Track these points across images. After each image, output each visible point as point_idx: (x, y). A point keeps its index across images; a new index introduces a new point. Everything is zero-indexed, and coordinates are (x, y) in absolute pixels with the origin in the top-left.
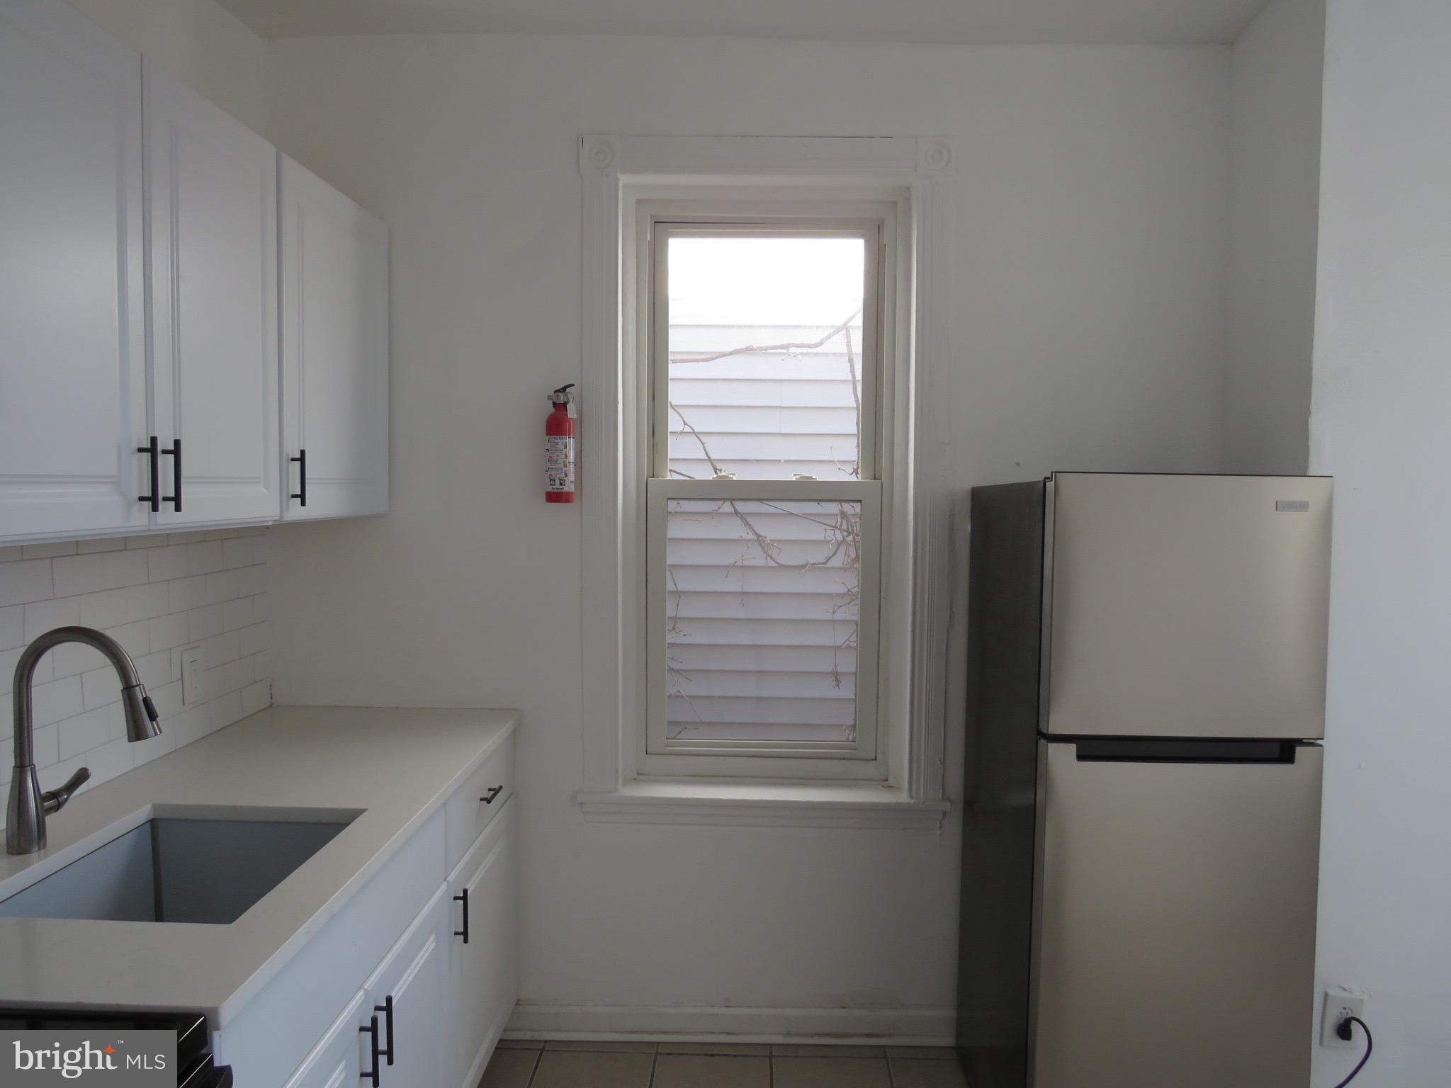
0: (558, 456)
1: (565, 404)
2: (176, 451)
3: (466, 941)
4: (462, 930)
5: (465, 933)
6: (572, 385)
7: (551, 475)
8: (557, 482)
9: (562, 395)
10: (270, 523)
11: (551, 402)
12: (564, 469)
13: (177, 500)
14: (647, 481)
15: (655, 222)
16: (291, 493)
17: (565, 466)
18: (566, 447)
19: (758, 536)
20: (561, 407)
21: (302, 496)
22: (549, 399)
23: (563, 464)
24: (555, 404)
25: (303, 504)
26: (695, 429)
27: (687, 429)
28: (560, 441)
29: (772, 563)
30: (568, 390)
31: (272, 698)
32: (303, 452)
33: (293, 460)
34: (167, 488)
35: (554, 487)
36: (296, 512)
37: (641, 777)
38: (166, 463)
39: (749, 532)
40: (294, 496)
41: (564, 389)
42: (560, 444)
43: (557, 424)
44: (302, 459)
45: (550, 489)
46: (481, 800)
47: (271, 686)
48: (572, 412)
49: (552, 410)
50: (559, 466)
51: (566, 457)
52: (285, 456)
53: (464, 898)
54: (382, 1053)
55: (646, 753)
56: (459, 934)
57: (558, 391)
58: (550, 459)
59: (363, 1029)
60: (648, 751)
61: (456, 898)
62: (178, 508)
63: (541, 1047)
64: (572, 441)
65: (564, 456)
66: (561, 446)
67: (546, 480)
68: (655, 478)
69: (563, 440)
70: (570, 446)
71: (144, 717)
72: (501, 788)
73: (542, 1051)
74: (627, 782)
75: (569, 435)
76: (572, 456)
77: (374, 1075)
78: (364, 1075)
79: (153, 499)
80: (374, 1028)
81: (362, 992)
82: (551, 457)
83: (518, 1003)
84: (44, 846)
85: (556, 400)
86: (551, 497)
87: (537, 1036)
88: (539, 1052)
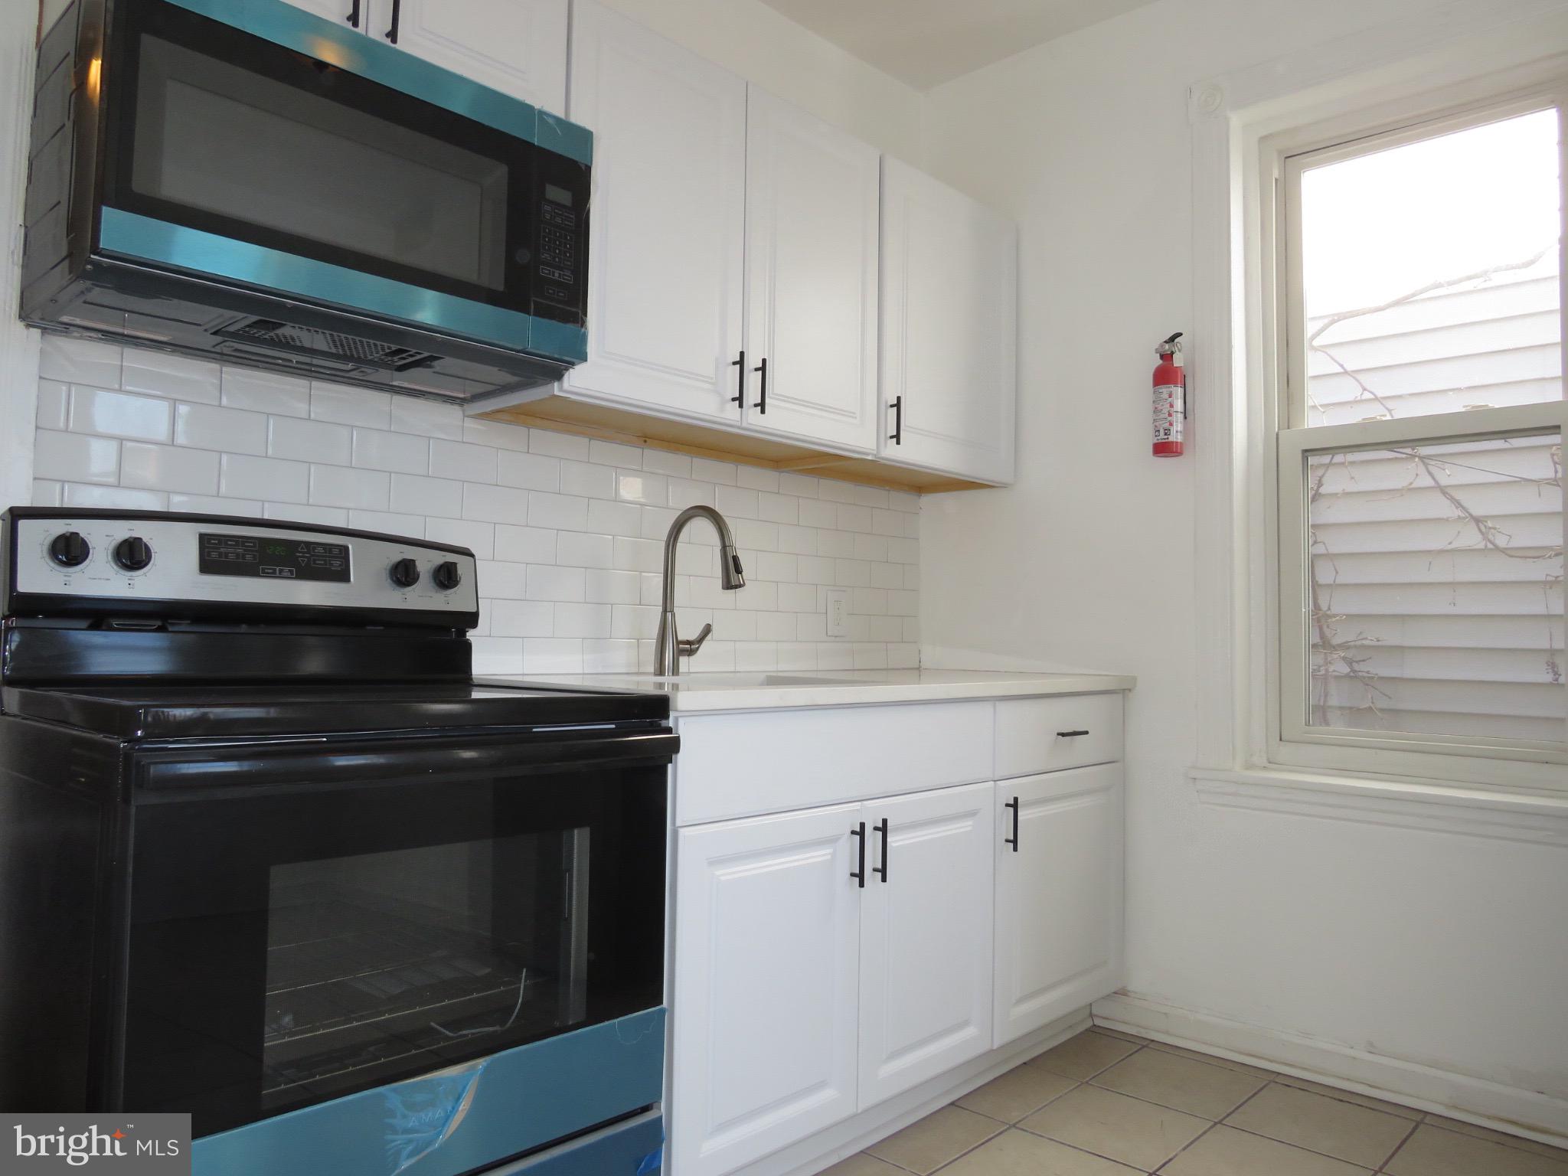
0: (1162, 405)
1: (1172, 353)
2: (763, 369)
3: (1015, 849)
4: (1012, 838)
5: (1015, 842)
6: (1181, 335)
7: (1156, 426)
8: (1164, 433)
9: (1167, 346)
10: (870, 459)
11: (1158, 355)
12: (1169, 418)
13: (762, 405)
14: (1277, 435)
15: (1286, 158)
16: (888, 434)
17: (1170, 415)
18: (1170, 396)
20: (1167, 357)
21: (897, 437)
22: (1157, 353)
23: (1167, 414)
24: (1162, 357)
25: (898, 443)
26: (1377, 393)
27: (1367, 395)
28: (1164, 390)
30: (1176, 340)
31: (920, 660)
32: (899, 398)
33: (892, 406)
35: (1160, 438)
36: (891, 451)
40: (892, 437)
41: (1172, 339)
42: (1165, 392)
43: (1166, 374)
44: (898, 405)
45: (1156, 441)
46: (1058, 732)
47: (920, 650)
48: (1178, 361)
49: (1161, 362)
50: (1162, 416)
51: (1172, 406)
52: (886, 402)
53: (1015, 805)
54: (875, 870)
55: (1281, 740)
56: (1007, 841)
57: (1166, 342)
58: (1156, 411)
59: (853, 832)
60: (1283, 739)
61: (1007, 805)
62: (763, 411)
63: (1145, 1044)
64: (1179, 391)
65: (1168, 406)
66: (1166, 396)
67: (1151, 432)
68: (1289, 428)
69: (1168, 389)
70: (1177, 394)
71: (732, 572)
72: (1087, 733)
73: (1144, 1047)
74: (1249, 766)
75: (1175, 383)
76: (1179, 405)
77: (861, 876)
78: (853, 875)
79: (740, 399)
80: (861, 833)
81: (860, 803)
82: (1156, 408)
83: (1122, 993)
84: (677, 674)
85: (1162, 353)
86: (1160, 449)
87: (1143, 1033)
88: (1138, 1047)
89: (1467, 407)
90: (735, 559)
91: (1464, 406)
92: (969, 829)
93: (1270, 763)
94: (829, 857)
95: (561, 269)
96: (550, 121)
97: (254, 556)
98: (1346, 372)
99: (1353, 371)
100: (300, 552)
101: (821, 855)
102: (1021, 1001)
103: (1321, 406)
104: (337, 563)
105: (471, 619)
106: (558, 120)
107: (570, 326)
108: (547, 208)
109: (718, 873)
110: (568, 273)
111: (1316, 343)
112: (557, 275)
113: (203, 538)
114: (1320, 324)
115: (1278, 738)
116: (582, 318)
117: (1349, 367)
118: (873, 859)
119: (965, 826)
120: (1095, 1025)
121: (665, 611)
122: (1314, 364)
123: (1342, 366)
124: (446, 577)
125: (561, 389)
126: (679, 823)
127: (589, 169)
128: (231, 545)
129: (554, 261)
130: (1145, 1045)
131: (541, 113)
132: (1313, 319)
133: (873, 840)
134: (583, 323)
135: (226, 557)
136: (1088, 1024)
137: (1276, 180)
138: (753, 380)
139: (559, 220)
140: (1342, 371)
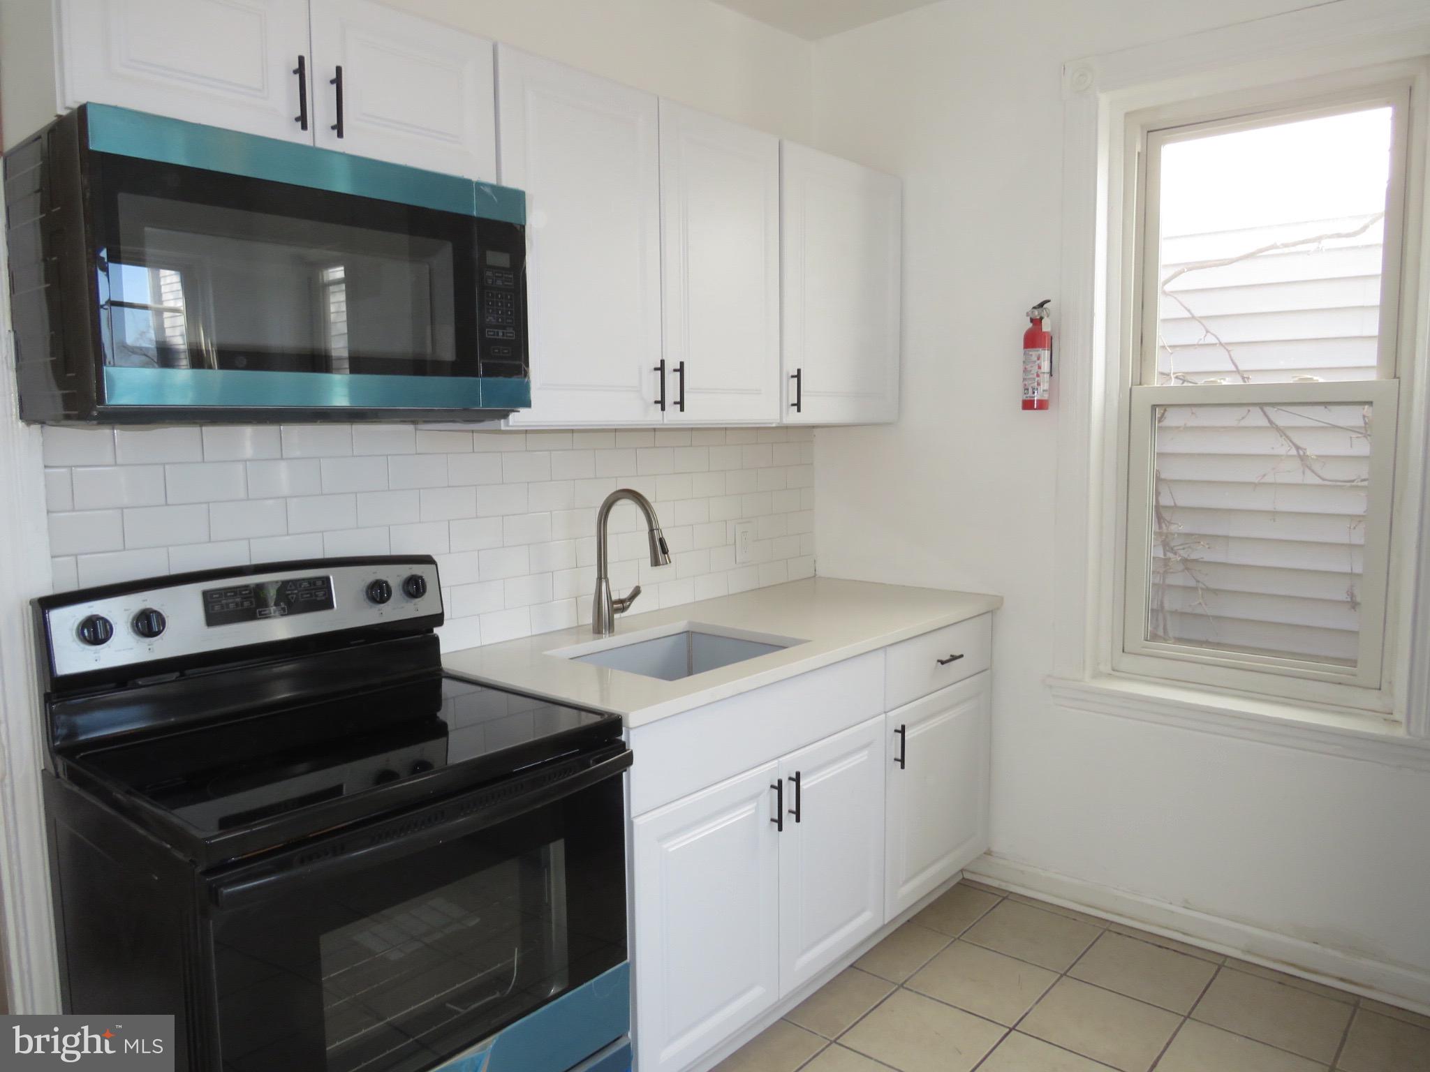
0: (1032, 367)
1: (1041, 318)
2: (681, 370)
3: (903, 767)
4: (900, 758)
5: (902, 761)
6: (1049, 301)
7: (1025, 385)
8: (1030, 391)
9: (1036, 312)
10: (774, 425)
11: (1029, 318)
12: (1037, 379)
13: (681, 403)
14: (1131, 390)
15: (1148, 132)
16: (790, 403)
17: (1038, 376)
18: (1039, 359)
19: (1298, 448)
20: (1037, 322)
21: (798, 405)
22: (1027, 316)
23: (1036, 374)
24: (1032, 320)
25: (799, 410)
26: (1221, 339)
27: (1212, 340)
28: (1034, 353)
29: (1311, 479)
30: (1045, 306)
31: (815, 570)
32: (799, 371)
33: (793, 377)
34: (672, 394)
35: (1027, 396)
36: (793, 418)
37: (1116, 672)
40: (793, 405)
41: (1041, 305)
42: (1033, 356)
43: (1035, 338)
44: (798, 376)
45: (1025, 398)
46: (939, 661)
47: (815, 561)
48: (1046, 326)
49: (1030, 326)
50: (1031, 376)
51: (1040, 367)
52: (788, 374)
53: (902, 731)
54: (790, 812)
55: (1123, 651)
56: (896, 760)
57: (1034, 308)
58: (1025, 371)
59: (772, 787)
60: (1125, 651)
61: (896, 731)
62: (682, 409)
63: (1005, 895)
64: (1046, 353)
65: (1037, 367)
66: (1036, 359)
67: (1021, 390)
68: (1140, 384)
69: (1036, 352)
70: (1044, 358)
71: (659, 550)
72: (961, 656)
73: (1004, 898)
74: (1097, 675)
75: (1043, 346)
76: (1046, 366)
77: (779, 822)
78: (773, 820)
79: (662, 403)
80: (779, 787)
81: (776, 761)
82: (1026, 368)
83: (989, 853)
84: (613, 631)
85: (1033, 317)
86: (1028, 405)
87: (1004, 886)
88: (1000, 899)
89: (1296, 379)
90: (662, 541)
91: (1294, 377)
92: (866, 758)
93: (1114, 670)
94: (754, 811)
95: (504, 328)
96: (487, 190)
97: (251, 603)
98: (1193, 317)
99: (1201, 317)
100: (289, 590)
101: (746, 811)
102: (906, 882)
103: (1170, 347)
104: (320, 594)
105: (438, 619)
106: (492, 187)
107: (515, 379)
108: (489, 274)
109: (665, 846)
110: (511, 330)
111: (1168, 288)
112: (501, 334)
113: (206, 594)
114: (1171, 272)
115: (1121, 650)
116: (525, 370)
117: (1197, 314)
118: (789, 803)
119: (862, 756)
120: (963, 878)
121: (600, 579)
122: (1165, 308)
123: (1189, 311)
124: (415, 588)
125: (507, 425)
126: (633, 815)
127: (523, 227)
128: (230, 596)
129: (498, 321)
130: (1006, 897)
131: (479, 184)
132: (1166, 266)
133: (789, 790)
134: (526, 374)
135: (228, 607)
136: (959, 878)
137: (1139, 153)
138: (672, 380)
139: (499, 283)
140: (1190, 316)
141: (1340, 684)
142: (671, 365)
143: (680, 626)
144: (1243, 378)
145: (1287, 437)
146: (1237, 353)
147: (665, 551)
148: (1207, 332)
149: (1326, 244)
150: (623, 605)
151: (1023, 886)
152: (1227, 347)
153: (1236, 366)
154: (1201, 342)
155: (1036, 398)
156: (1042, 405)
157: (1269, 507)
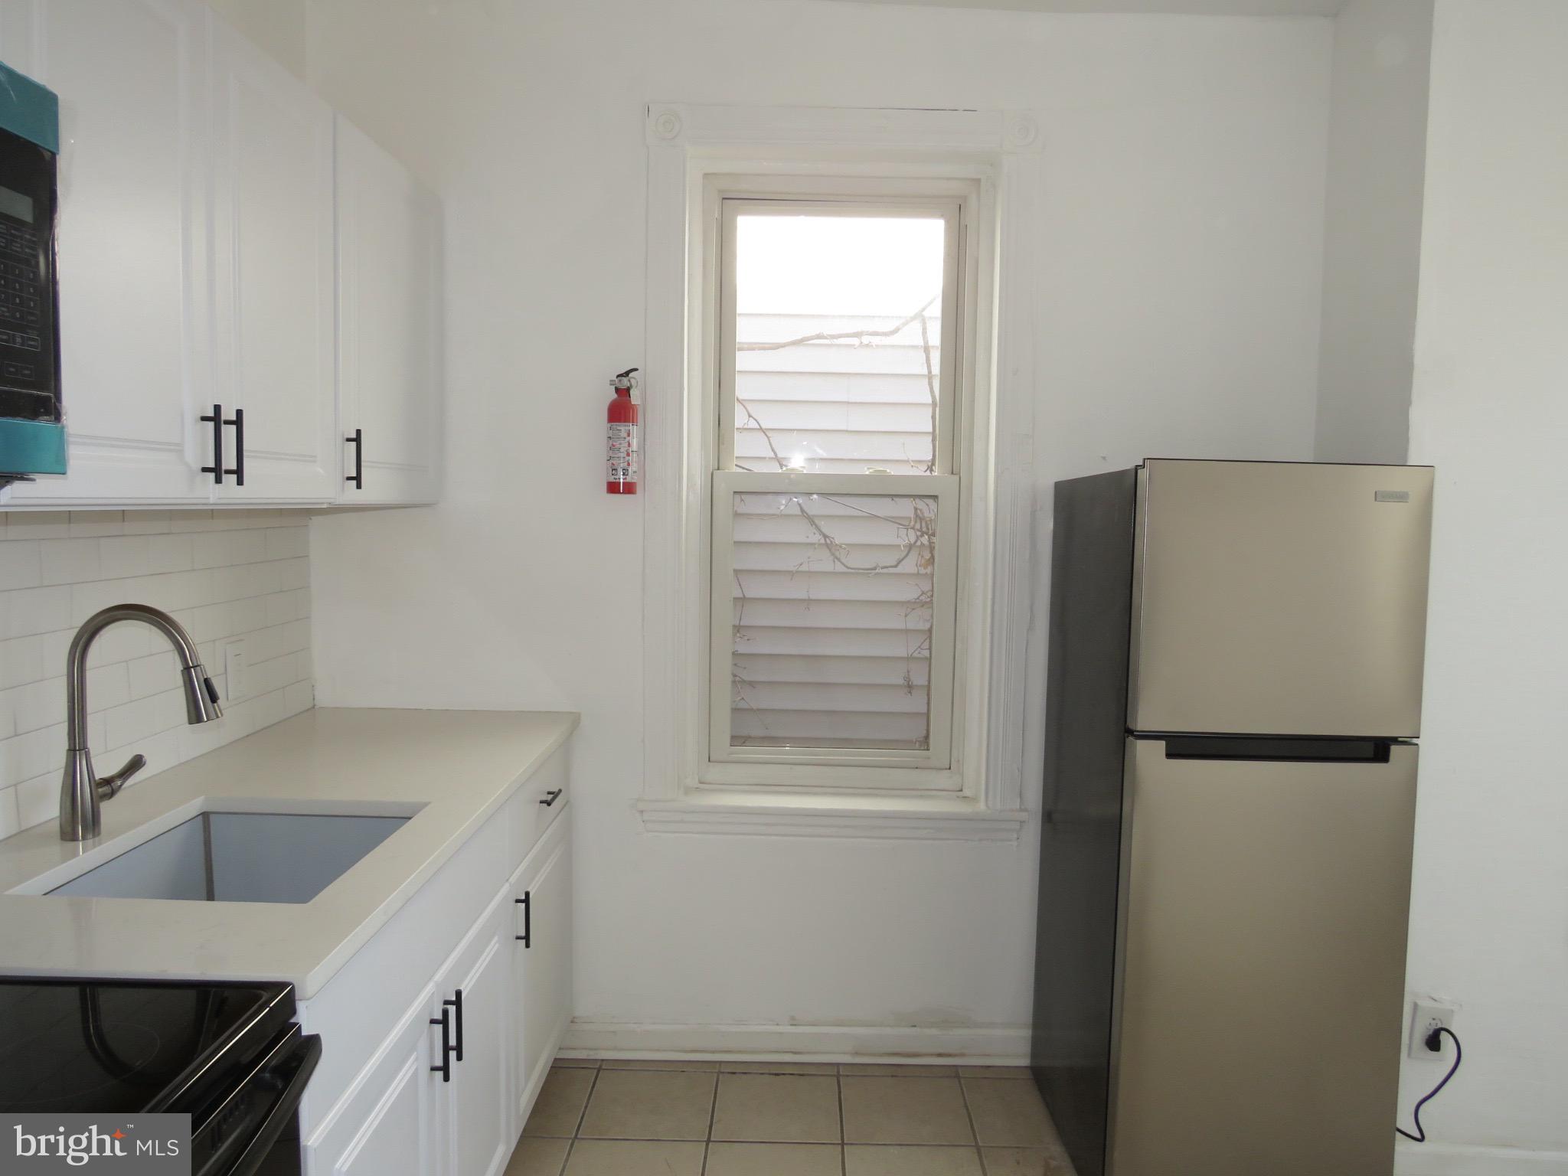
0: (620, 444)
1: (628, 390)
2: (238, 422)
3: (528, 946)
4: (524, 934)
5: (527, 938)
6: (636, 370)
7: (613, 464)
8: (620, 472)
9: (625, 380)
10: (325, 506)
11: (613, 388)
12: (627, 458)
13: (239, 472)
14: (712, 475)
15: (724, 199)
16: (346, 476)
17: (628, 455)
18: (629, 435)
19: (825, 537)
20: (623, 393)
21: (358, 479)
22: (611, 385)
23: (626, 453)
24: (617, 390)
25: (359, 486)
26: (762, 425)
28: (623, 428)
29: (840, 568)
30: (631, 375)
31: (314, 699)
32: (359, 432)
33: (349, 440)
34: (229, 461)
35: (616, 477)
36: (351, 495)
37: (704, 786)
38: (229, 433)
39: (816, 532)
40: (349, 478)
41: (627, 374)
42: (623, 431)
43: (621, 410)
44: (357, 439)
45: (612, 479)
46: (541, 802)
47: (313, 687)
48: (635, 398)
49: (615, 396)
50: (622, 455)
51: (629, 445)
52: (340, 435)
55: (709, 761)
56: (521, 937)
57: (620, 376)
58: (612, 448)
59: (432, 1021)
60: (711, 759)
61: (521, 901)
62: (240, 482)
63: (597, 1066)
64: (635, 429)
65: (626, 445)
66: (625, 435)
67: (605, 470)
68: (721, 469)
69: (627, 428)
70: (633, 434)
71: (203, 703)
72: (561, 791)
73: (599, 1070)
74: (688, 791)
75: (633, 421)
76: (635, 444)
77: (445, 1068)
78: (434, 1068)
79: (216, 470)
80: (444, 1020)
81: (432, 984)
82: (613, 445)
83: (574, 1021)
84: (99, 834)
85: (618, 385)
86: (613, 488)
87: (593, 1055)
88: (596, 1071)
89: (871, 470)
90: (207, 682)
91: (868, 469)
93: (701, 783)
94: (416, 1064)
101: (409, 1067)
102: (527, 1081)
112: (20, 340)
115: (707, 760)
116: (56, 408)
117: (742, 396)
119: (494, 945)
127: (54, 155)
130: (600, 1067)
134: (58, 413)
138: (229, 439)
139: (17, 246)
141: (917, 768)
142: (229, 414)
143: (194, 807)
144: (781, 466)
145: (816, 526)
146: (776, 439)
147: (214, 698)
148: (750, 416)
149: (866, 340)
150: (108, 787)
151: (615, 1049)
152: (768, 434)
153: (775, 453)
154: (746, 427)
155: (622, 481)
156: (629, 489)
157: (802, 595)
